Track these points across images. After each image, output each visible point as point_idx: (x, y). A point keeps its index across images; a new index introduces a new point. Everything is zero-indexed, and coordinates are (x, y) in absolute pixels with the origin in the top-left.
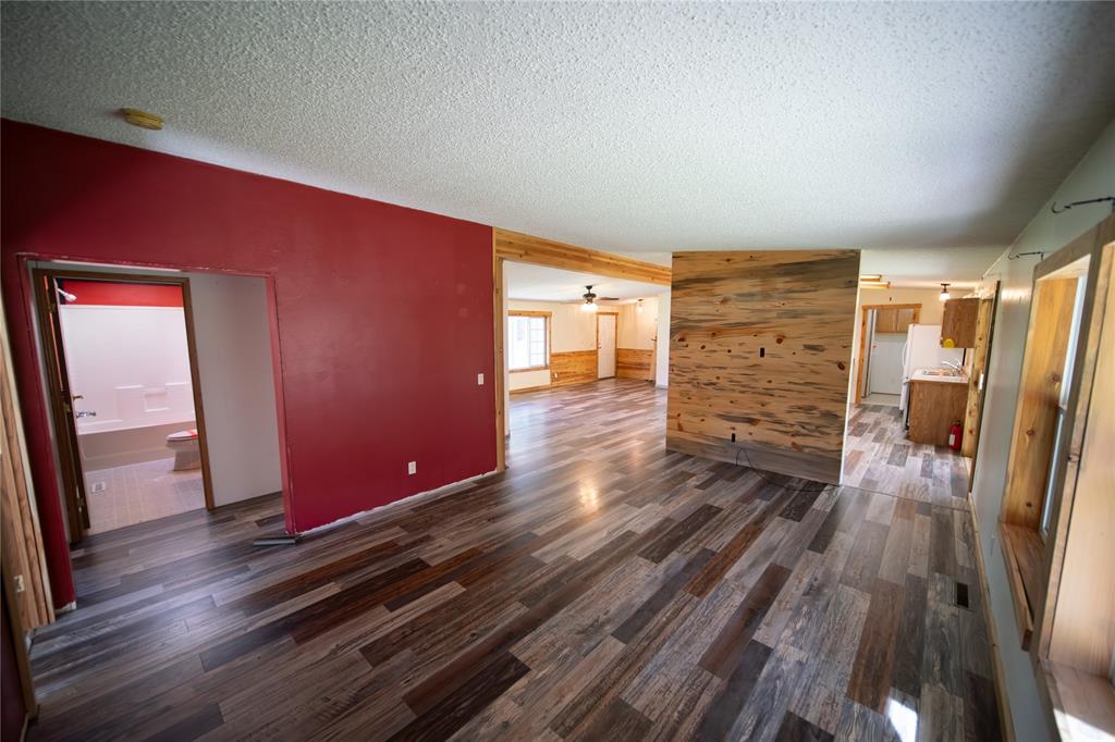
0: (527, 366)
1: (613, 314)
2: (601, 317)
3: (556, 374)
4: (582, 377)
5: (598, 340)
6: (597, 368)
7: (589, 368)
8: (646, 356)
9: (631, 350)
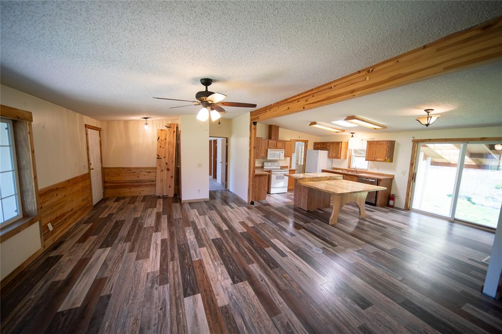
1: (97, 129)
2: (89, 131)
3: (50, 225)
4: (79, 212)
5: (89, 160)
6: (91, 195)
7: (85, 197)
8: (145, 173)
9: (123, 168)
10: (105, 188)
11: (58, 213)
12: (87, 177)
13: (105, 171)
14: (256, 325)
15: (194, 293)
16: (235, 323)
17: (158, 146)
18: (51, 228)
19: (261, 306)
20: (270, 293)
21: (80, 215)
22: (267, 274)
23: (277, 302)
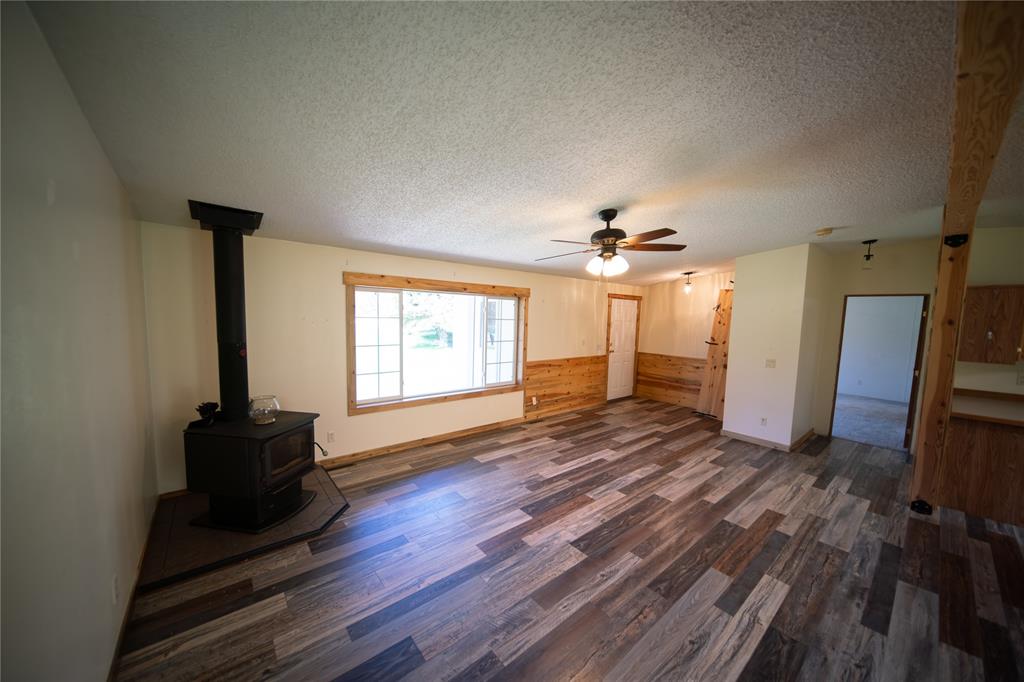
0: (478, 384)
1: (633, 298)
2: (615, 302)
3: (534, 399)
4: (579, 400)
5: (608, 340)
6: (605, 382)
7: (594, 383)
8: (691, 369)
9: (661, 356)
10: (637, 382)
11: (548, 391)
12: (602, 361)
13: (639, 358)
14: (511, 580)
15: (529, 514)
16: (505, 559)
17: (715, 320)
18: (535, 402)
19: (545, 582)
20: (579, 590)
21: (580, 404)
22: (626, 581)
23: (564, 602)
